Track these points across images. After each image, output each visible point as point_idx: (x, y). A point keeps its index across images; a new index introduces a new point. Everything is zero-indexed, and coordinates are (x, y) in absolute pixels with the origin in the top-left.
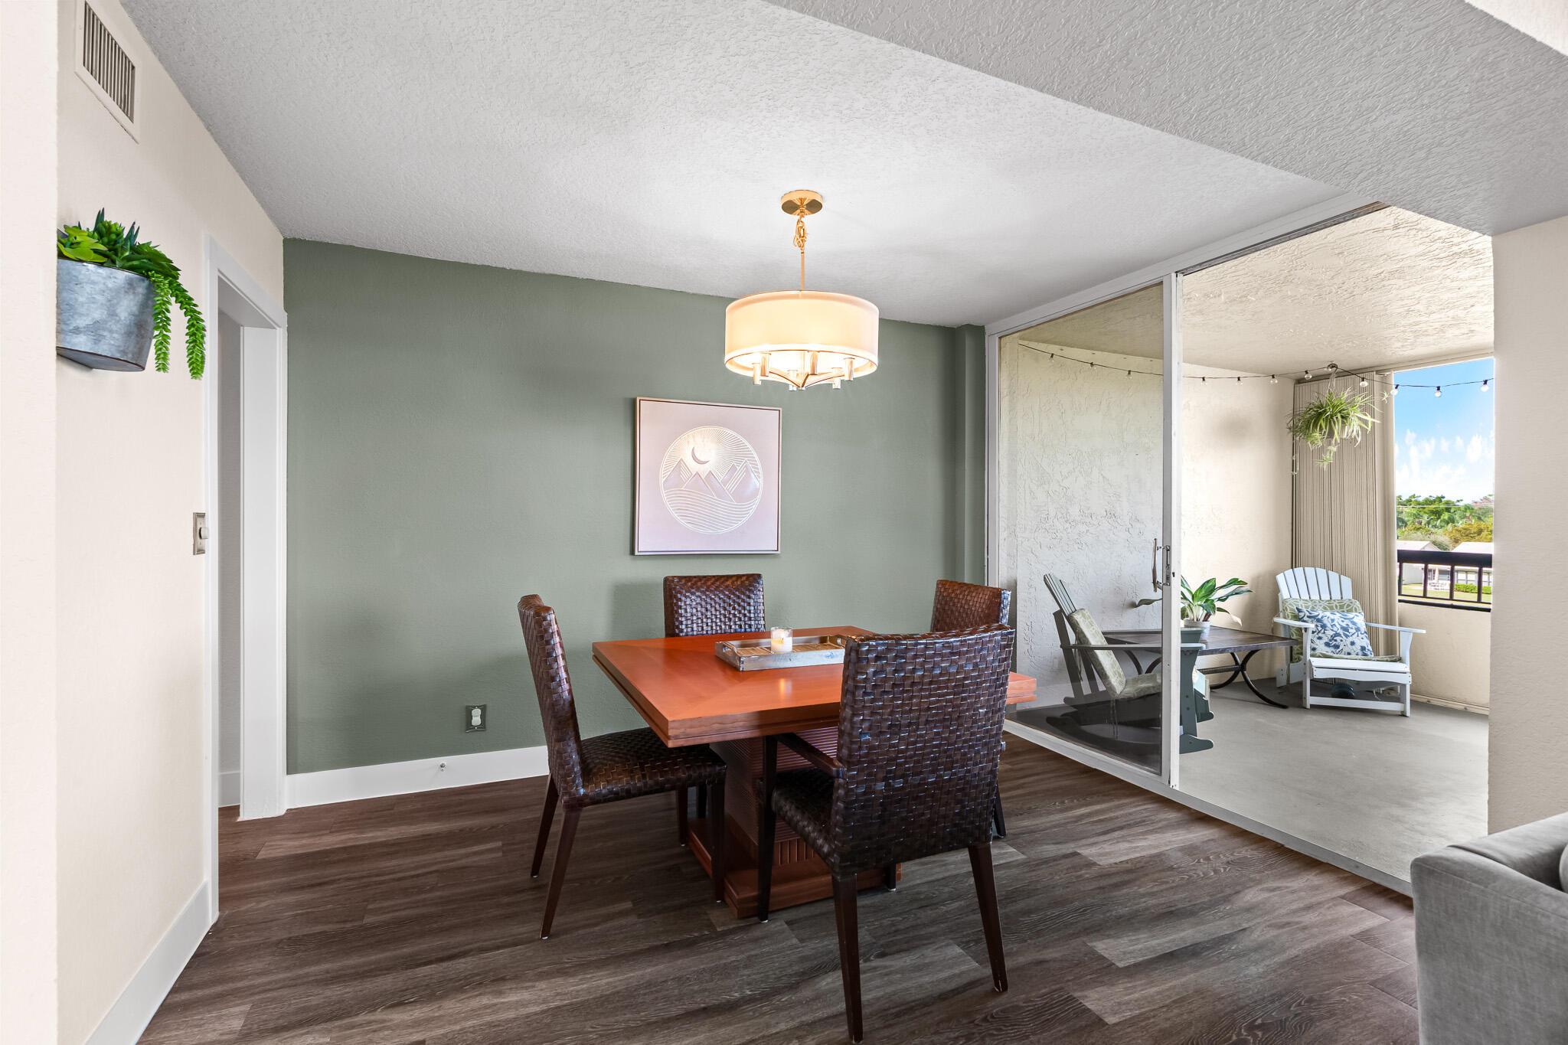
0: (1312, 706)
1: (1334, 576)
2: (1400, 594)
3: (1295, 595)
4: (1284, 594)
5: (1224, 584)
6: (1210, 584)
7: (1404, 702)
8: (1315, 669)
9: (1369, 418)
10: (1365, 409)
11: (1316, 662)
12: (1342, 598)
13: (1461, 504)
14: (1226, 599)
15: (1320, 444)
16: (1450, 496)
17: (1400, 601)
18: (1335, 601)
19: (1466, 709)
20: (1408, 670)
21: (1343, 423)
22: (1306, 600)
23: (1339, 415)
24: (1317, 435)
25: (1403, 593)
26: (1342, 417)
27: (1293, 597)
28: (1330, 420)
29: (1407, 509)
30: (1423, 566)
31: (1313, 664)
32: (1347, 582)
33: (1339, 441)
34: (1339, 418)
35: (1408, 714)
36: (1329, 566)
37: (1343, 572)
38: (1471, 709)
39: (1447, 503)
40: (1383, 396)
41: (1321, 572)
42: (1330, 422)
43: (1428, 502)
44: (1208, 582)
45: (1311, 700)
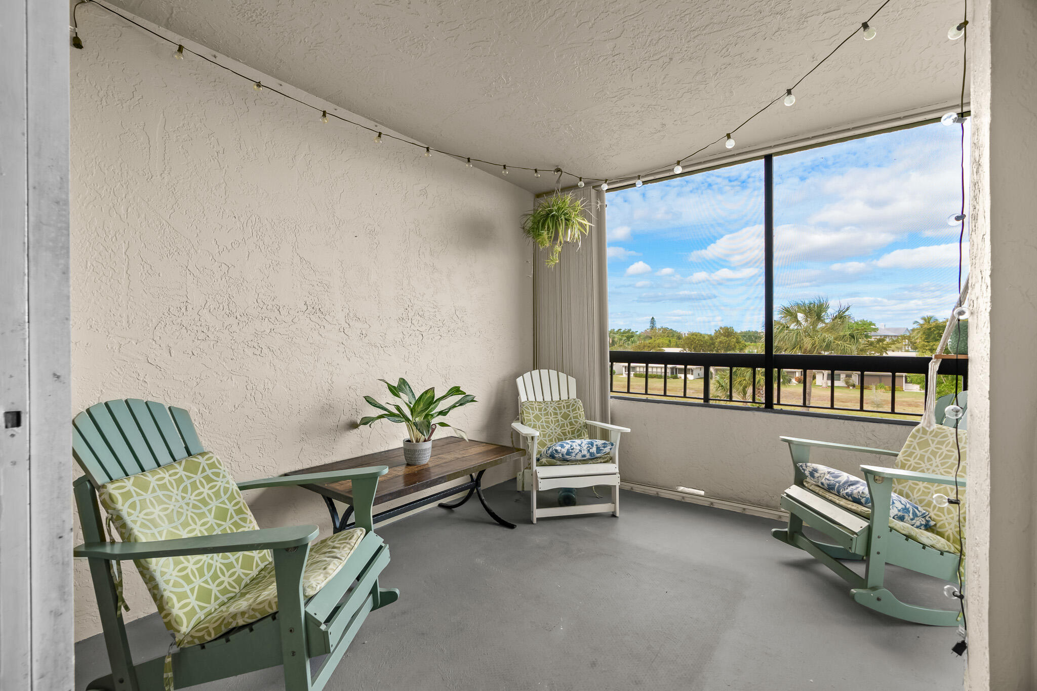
0: (538, 519)
1: (563, 376)
2: (612, 391)
3: (532, 398)
4: (523, 398)
5: (444, 394)
6: (429, 395)
7: (614, 503)
8: (540, 480)
9: (585, 222)
10: (585, 214)
11: (542, 472)
12: (569, 398)
13: (638, 333)
14: (448, 412)
15: (547, 245)
16: (633, 330)
17: (611, 397)
18: (563, 401)
19: (657, 494)
20: (617, 470)
21: (566, 225)
22: (540, 402)
23: (563, 217)
24: (545, 233)
25: (614, 390)
26: (566, 219)
27: (530, 400)
28: (555, 219)
29: (617, 336)
30: (626, 364)
31: (539, 475)
32: (572, 381)
33: (563, 242)
34: (564, 219)
35: (618, 515)
36: (560, 369)
37: (569, 373)
38: (662, 494)
39: (633, 333)
40: (597, 203)
41: (553, 373)
42: (556, 224)
43: (624, 332)
44: (426, 392)
45: (538, 513)
